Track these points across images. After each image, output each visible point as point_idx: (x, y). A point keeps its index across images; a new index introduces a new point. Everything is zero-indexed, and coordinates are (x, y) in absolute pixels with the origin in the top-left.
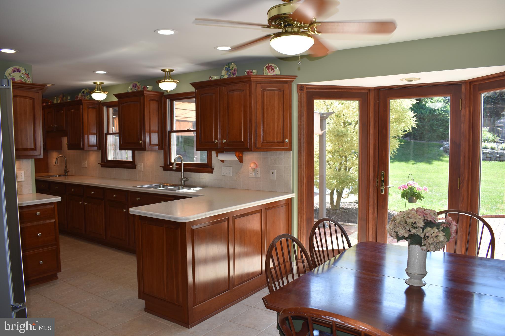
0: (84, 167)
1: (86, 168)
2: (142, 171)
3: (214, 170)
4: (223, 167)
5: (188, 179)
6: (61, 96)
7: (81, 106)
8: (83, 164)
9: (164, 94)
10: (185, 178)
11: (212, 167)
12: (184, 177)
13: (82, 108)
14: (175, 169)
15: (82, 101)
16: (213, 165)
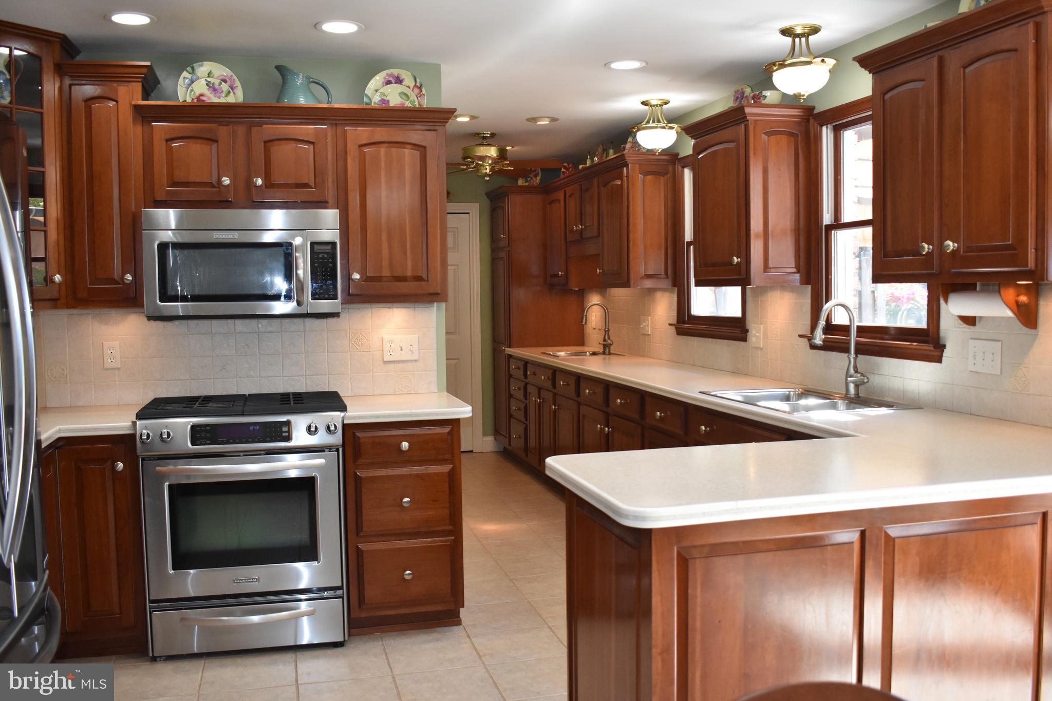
0: (644, 335)
1: (649, 335)
2: (761, 349)
3: (947, 353)
4: (971, 341)
5: (868, 378)
6: (600, 150)
7: (625, 169)
8: (642, 326)
9: (816, 112)
10: (859, 373)
11: (942, 342)
12: (856, 371)
13: (627, 176)
14: (821, 343)
15: (626, 155)
16: (942, 334)
